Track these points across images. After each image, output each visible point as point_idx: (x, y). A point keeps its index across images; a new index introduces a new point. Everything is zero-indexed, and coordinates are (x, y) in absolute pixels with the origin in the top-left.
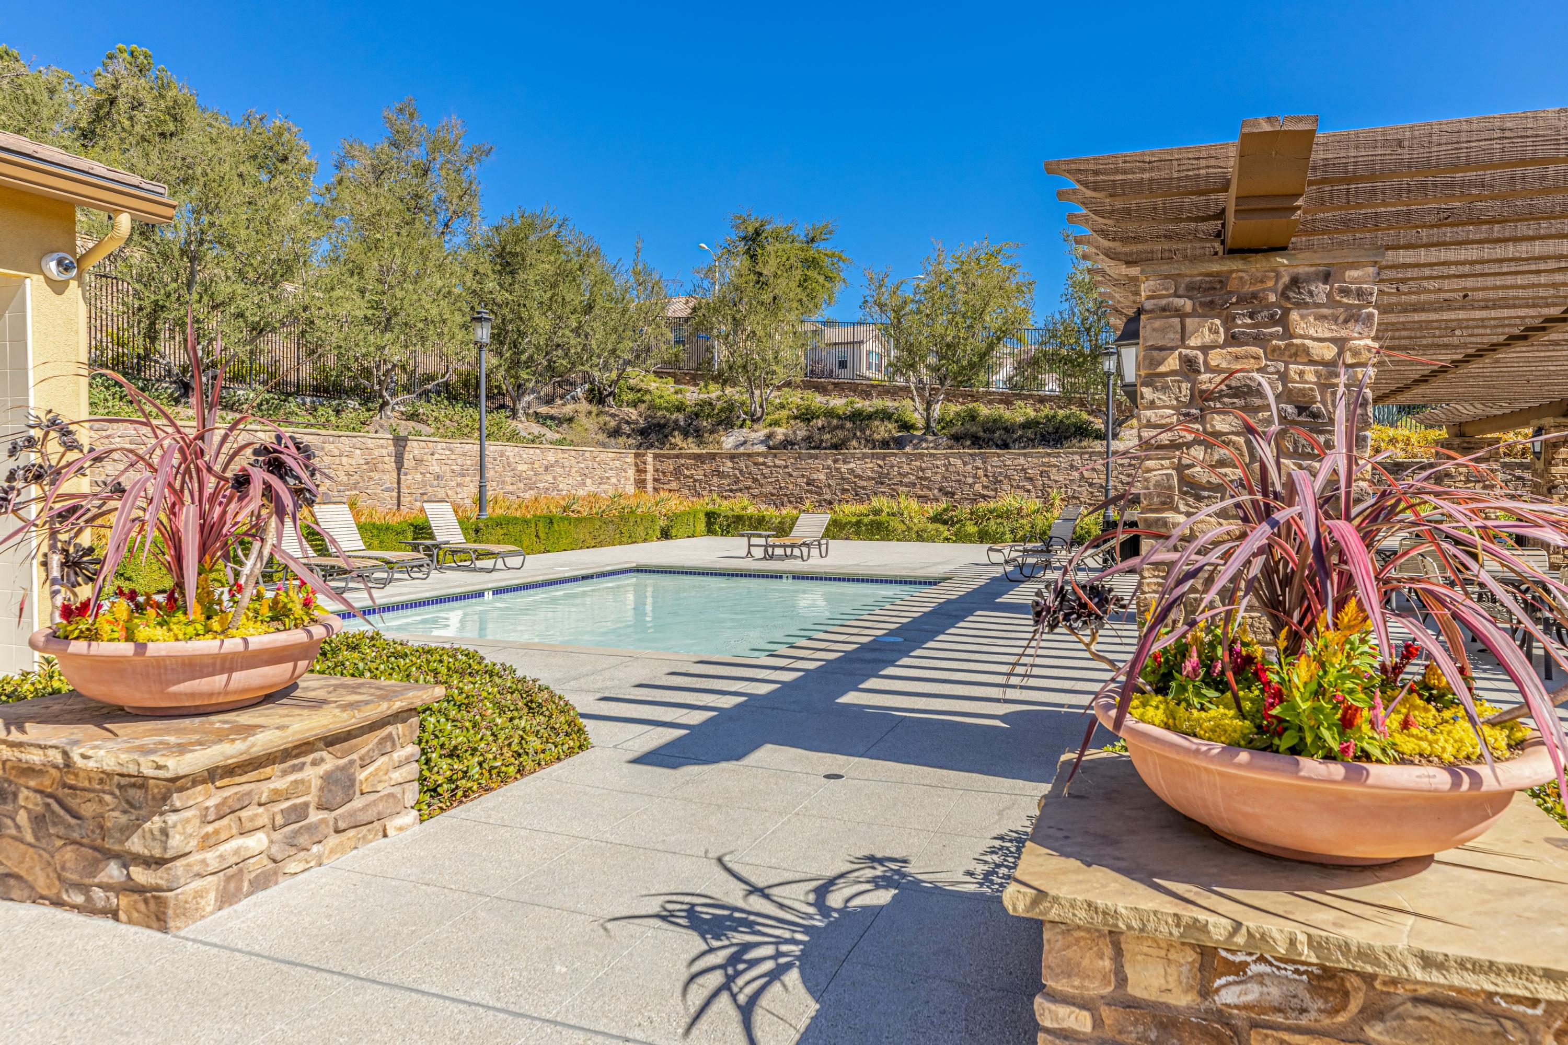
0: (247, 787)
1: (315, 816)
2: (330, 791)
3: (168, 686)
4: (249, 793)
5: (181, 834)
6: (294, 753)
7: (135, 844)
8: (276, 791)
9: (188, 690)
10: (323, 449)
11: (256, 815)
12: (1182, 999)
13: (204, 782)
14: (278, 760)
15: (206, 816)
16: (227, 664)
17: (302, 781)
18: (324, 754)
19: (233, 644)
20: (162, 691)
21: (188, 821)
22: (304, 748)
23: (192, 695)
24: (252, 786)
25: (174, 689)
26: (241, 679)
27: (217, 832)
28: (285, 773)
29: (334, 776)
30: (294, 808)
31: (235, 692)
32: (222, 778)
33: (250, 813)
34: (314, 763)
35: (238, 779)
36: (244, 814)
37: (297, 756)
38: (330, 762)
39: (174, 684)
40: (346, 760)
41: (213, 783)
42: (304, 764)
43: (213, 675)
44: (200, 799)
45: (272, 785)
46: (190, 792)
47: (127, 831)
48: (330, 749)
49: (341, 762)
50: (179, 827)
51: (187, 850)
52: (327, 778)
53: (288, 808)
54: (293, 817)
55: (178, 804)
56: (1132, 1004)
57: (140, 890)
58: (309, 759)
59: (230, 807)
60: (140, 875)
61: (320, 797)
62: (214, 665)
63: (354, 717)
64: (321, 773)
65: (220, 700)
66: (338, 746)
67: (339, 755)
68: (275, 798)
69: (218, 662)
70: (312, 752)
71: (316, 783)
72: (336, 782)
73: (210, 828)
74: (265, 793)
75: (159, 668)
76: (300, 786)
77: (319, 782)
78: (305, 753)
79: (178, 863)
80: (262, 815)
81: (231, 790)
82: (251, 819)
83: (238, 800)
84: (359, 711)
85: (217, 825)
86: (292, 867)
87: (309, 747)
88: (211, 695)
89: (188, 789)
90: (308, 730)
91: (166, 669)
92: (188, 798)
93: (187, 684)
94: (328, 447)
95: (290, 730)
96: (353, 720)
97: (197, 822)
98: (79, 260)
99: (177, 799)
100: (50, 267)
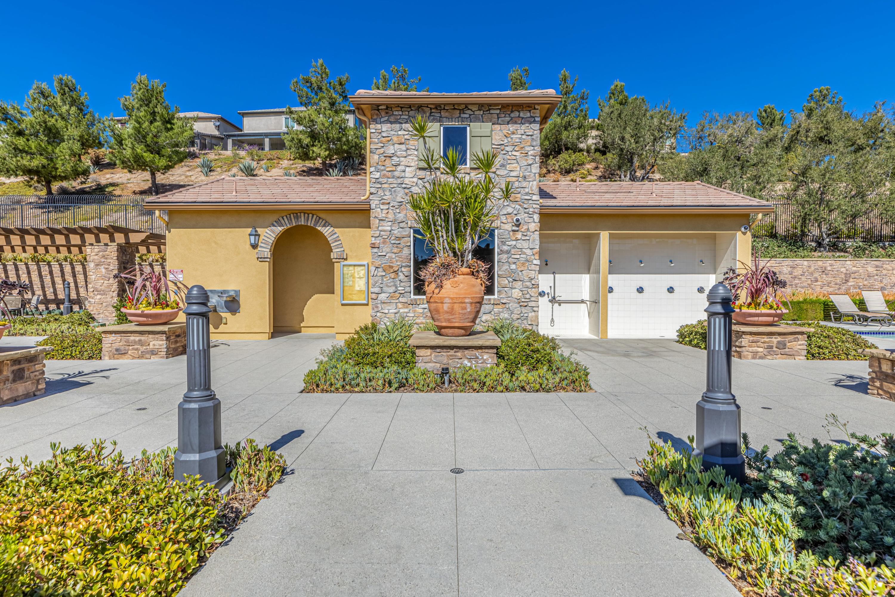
1: (775, 349)
2: (780, 345)
3: (746, 318)
4: (759, 340)
5: (744, 343)
7: (737, 344)
10: (882, 267)
12: (889, 371)
13: (749, 335)
14: (766, 335)
15: (749, 341)
19: (758, 311)
26: (761, 319)
27: (752, 345)
28: (768, 338)
31: (760, 322)
32: (753, 335)
33: (759, 344)
35: (756, 336)
37: (771, 336)
38: (779, 339)
40: (785, 339)
41: (751, 335)
42: (774, 337)
44: (748, 338)
45: (765, 339)
47: (736, 341)
49: (783, 339)
51: (746, 347)
52: (778, 342)
53: (769, 345)
54: (770, 348)
56: (882, 372)
57: (738, 352)
59: (755, 341)
60: (738, 349)
61: (777, 346)
62: (755, 315)
63: (785, 330)
64: (777, 340)
66: (782, 336)
68: (765, 342)
71: (775, 342)
73: (750, 344)
74: (763, 340)
76: (772, 342)
78: (774, 335)
79: (744, 349)
80: (762, 345)
81: (756, 338)
83: (757, 340)
86: (769, 357)
92: (746, 337)
94: (885, 266)
95: (768, 329)
98: (750, 226)
99: (744, 336)
100: (743, 229)
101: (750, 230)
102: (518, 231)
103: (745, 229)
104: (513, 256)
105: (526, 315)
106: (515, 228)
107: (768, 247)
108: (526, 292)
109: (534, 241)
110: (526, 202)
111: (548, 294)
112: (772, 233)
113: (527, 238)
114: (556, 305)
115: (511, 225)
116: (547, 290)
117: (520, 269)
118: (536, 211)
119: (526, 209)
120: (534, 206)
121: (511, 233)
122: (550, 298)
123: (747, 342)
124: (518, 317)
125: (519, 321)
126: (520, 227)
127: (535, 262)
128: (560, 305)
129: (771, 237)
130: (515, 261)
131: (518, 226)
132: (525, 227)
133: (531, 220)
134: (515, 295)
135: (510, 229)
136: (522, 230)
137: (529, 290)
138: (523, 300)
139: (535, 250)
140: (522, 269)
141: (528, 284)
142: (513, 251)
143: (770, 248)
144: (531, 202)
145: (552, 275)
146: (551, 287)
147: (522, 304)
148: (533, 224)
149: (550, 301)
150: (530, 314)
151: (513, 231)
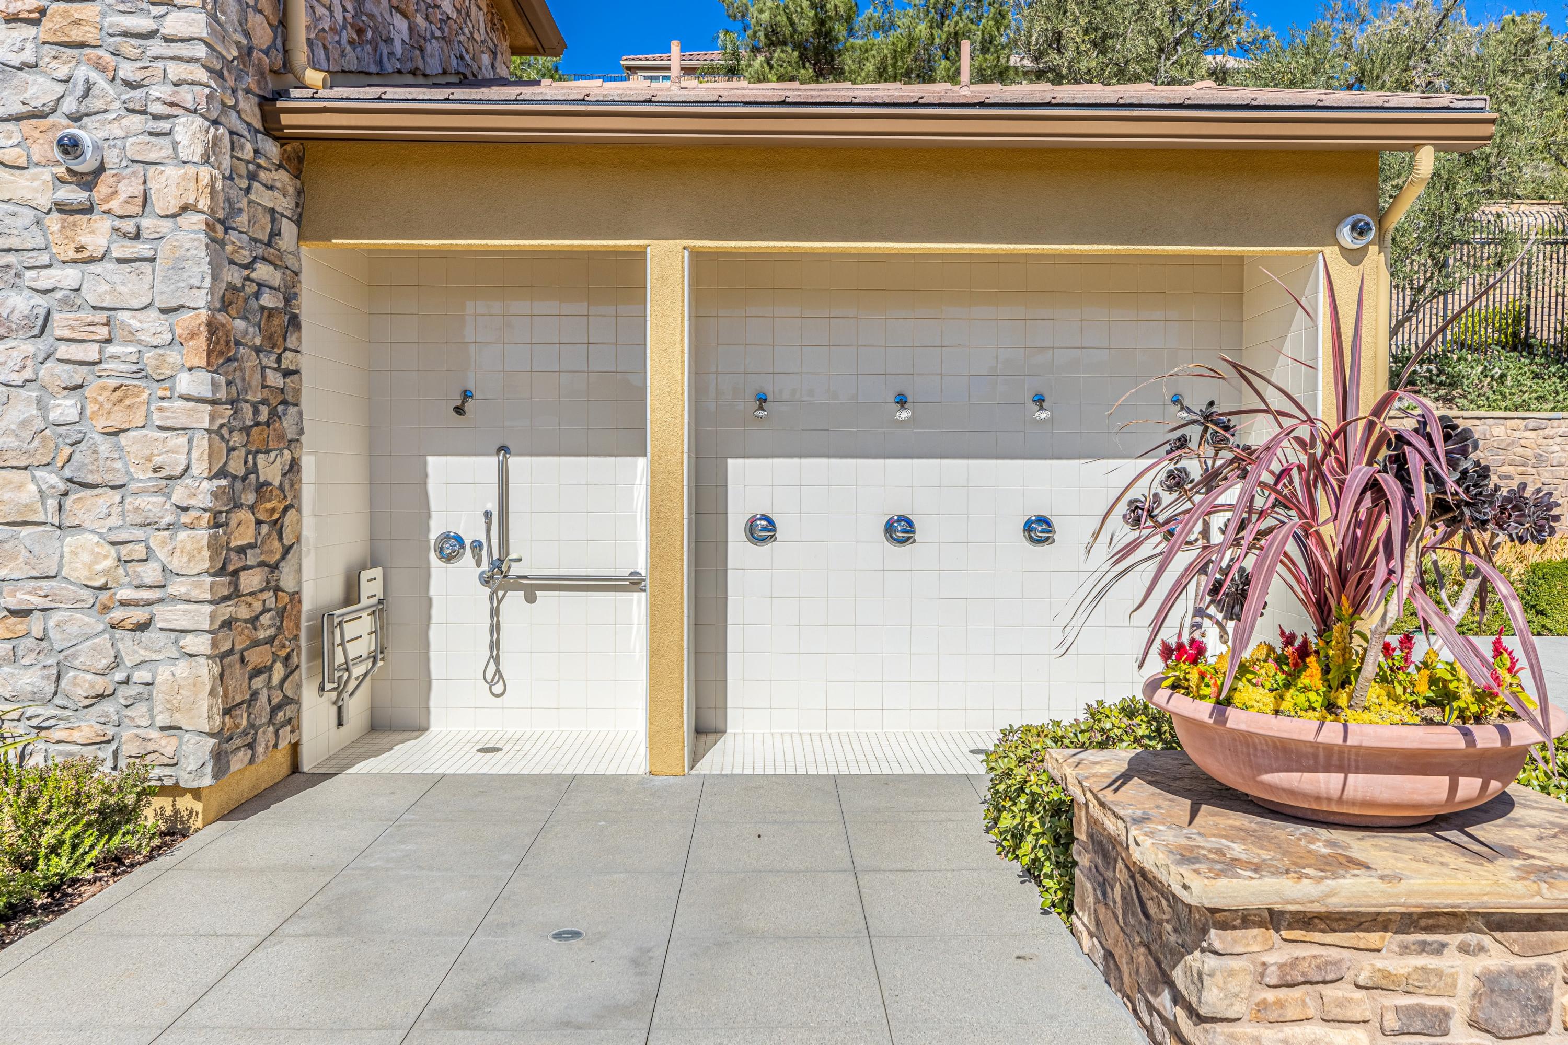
0: (1335, 953)
1: (1462, 1036)
2: (1494, 1004)
3: (1260, 774)
4: (1337, 963)
5: (1221, 989)
6: (1423, 923)
8: (1387, 975)
9: (1286, 785)
11: (1349, 1000)
13: (1261, 925)
14: (1393, 926)
15: (1262, 975)
16: (1335, 760)
17: (1439, 974)
18: (1486, 940)
20: (1254, 778)
21: (1232, 973)
22: (1443, 921)
23: (1292, 793)
24: (1346, 954)
25: (1267, 778)
26: (1363, 785)
27: (1280, 1004)
28: (1405, 950)
29: (1505, 982)
30: (1421, 1011)
31: (1353, 803)
32: (1290, 927)
33: (1340, 994)
34: (1464, 949)
35: (1318, 936)
36: (1329, 991)
37: (1429, 929)
38: (1496, 956)
39: (1267, 772)
40: (1532, 962)
41: (1277, 931)
42: (1443, 946)
43: (1317, 771)
44: (1255, 948)
45: (1379, 962)
46: (1238, 933)
48: (1498, 935)
49: (1521, 963)
50: (1219, 978)
51: (1230, 1014)
52: (1490, 982)
53: (1408, 1008)
54: (1418, 1025)
55: (1217, 945)
58: (1455, 939)
59: (1303, 974)
60: (1183, 1023)
61: (1473, 1009)
62: (1316, 757)
63: (1539, 893)
64: (1477, 971)
65: (1335, 809)
66: (1514, 934)
67: (1516, 949)
68: (1384, 983)
69: (1321, 754)
70: (1460, 930)
71: (1466, 985)
72: (1508, 993)
73: (1271, 996)
74: (1366, 971)
75: (1248, 745)
76: (1434, 980)
77: (1473, 983)
78: (1447, 930)
79: (1219, 1027)
80: (1361, 1004)
81: (1307, 949)
82: (1340, 1004)
83: (1318, 967)
84: (1551, 886)
85: (1282, 993)
87: (1454, 922)
88: (1318, 799)
89: (1234, 928)
90: (1438, 894)
91: (1255, 749)
92: (1235, 941)
93: (1282, 775)
95: (1403, 886)
96: (1537, 900)
97: (1248, 980)
98: (1381, 217)
99: (1215, 937)
100: (1345, 235)
101: (1380, 240)
102: (88, 210)
103: (1359, 230)
104: (64, 351)
105: (141, 675)
106: (73, 195)
107: (1503, 376)
108: (139, 551)
109: (178, 266)
110: (129, 47)
111: (477, 546)
112: (1515, 335)
113: (142, 249)
114: (514, 600)
115: (46, 174)
116: (472, 530)
117: (101, 423)
118: (187, 96)
119: (131, 85)
120: (176, 71)
121: (54, 222)
122: (485, 566)
123: (1243, 983)
124: (101, 685)
125: (108, 707)
126: (102, 189)
127: (185, 383)
128: (530, 599)
129: (1514, 349)
130: (78, 375)
131: (89, 180)
132: (130, 188)
133: (159, 150)
134: (77, 570)
135: (45, 201)
136: (115, 205)
137: (156, 539)
138: (125, 594)
139: (186, 315)
140: (115, 422)
141: (151, 505)
142: (61, 324)
143: (1509, 382)
144: (156, 47)
145: (492, 462)
146: (488, 515)
147: (117, 614)
148: (172, 172)
149: (486, 580)
150: (164, 674)
151: (62, 208)
